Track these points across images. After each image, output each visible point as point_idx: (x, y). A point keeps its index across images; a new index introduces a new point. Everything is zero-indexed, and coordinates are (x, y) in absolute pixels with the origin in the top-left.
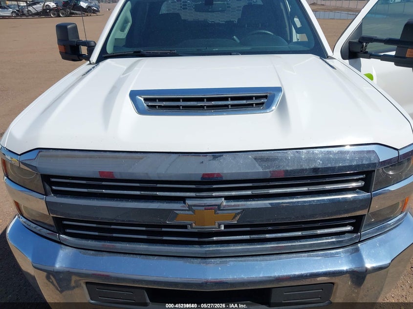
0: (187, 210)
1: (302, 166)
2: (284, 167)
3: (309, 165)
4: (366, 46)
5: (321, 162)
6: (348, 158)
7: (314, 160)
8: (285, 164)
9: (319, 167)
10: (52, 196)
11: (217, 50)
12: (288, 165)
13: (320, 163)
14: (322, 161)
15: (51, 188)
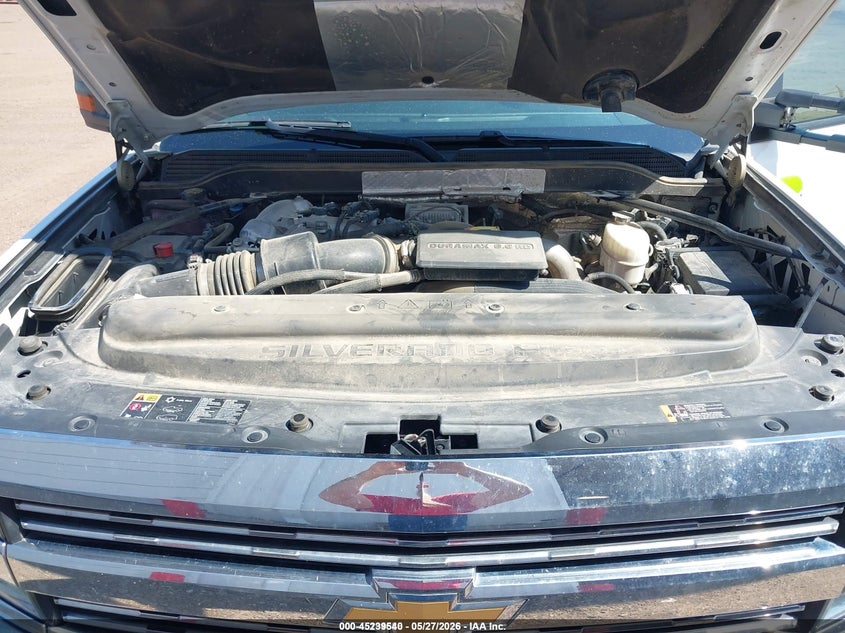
0: (377, 600)
1: (684, 493)
2: (639, 496)
3: (702, 492)
4: (792, 115)
5: (735, 482)
6: (805, 470)
7: (717, 476)
8: (641, 489)
9: (731, 494)
10: (23, 544)
11: (447, 119)
12: (648, 492)
13: (731, 485)
14: (739, 480)
15: (21, 527)
